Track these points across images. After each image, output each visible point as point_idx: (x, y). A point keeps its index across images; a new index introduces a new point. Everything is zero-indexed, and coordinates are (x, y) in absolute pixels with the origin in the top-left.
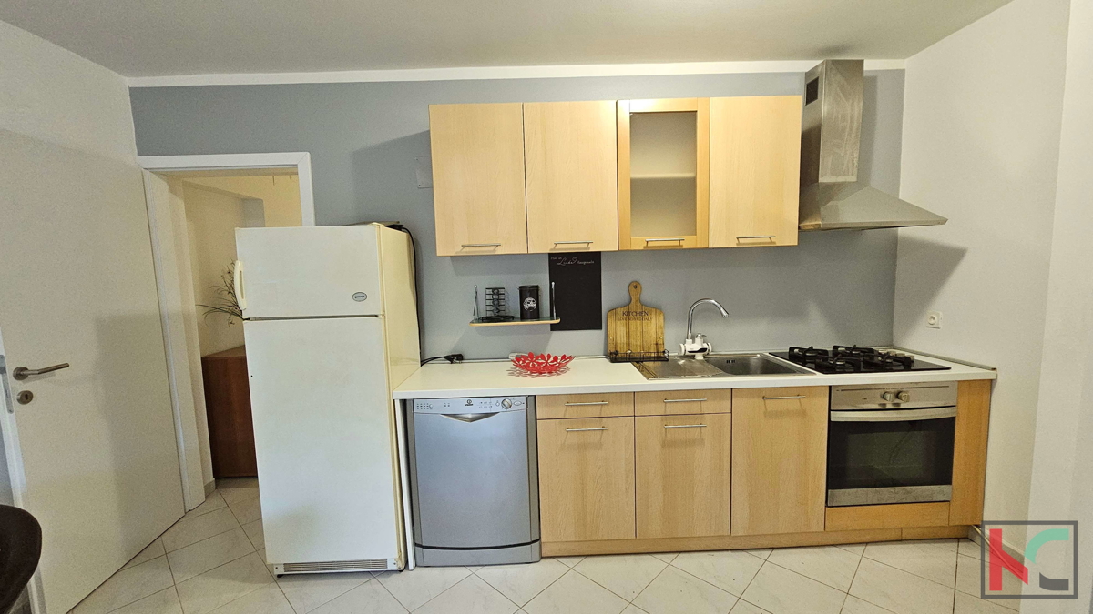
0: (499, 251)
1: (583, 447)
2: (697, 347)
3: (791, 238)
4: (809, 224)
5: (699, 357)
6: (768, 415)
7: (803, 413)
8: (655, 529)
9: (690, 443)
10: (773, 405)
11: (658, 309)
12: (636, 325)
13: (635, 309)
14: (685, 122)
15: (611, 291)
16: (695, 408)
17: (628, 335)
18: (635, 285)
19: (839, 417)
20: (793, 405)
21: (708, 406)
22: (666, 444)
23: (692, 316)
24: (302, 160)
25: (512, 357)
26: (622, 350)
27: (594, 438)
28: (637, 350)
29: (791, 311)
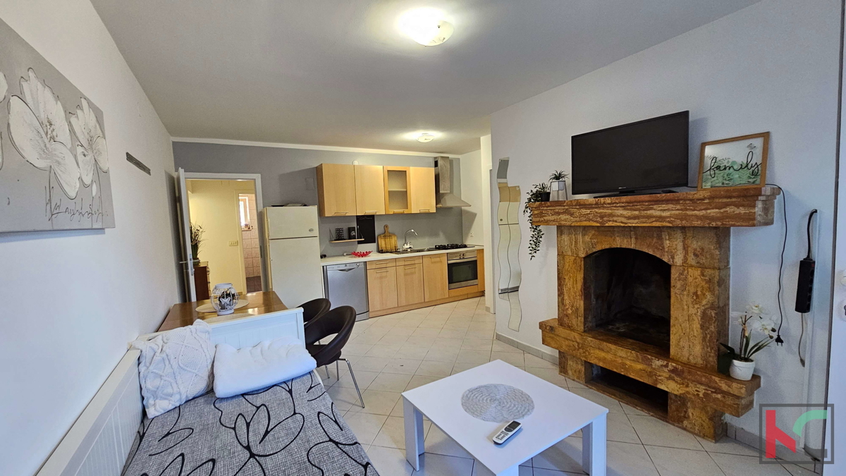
0: (347, 215)
1: (381, 278)
2: (408, 247)
3: (434, 210)
4: (438, 206)
5: (409, 250)
6: (432, 263)
7: (441, 262)
8: (403, 302)
9: (412, 273)
10: (434, 260)
11: (394, 234)
12: (388, 240)
13: (386, 235)
14: (403, 174)
15: (378, 229)
16: (413, 262)
17: (386, 244)
18: (386, 226)
19: (450, 262)
20: (438, 259)
21: (416, 262)
22: (406, 275)
23: (406, 236)
24: (258, 177)
25: (345, 254)
26: (384, 249)
27: (384, 274)
28: (389, 249)
29: (435, 234)
